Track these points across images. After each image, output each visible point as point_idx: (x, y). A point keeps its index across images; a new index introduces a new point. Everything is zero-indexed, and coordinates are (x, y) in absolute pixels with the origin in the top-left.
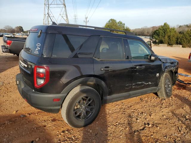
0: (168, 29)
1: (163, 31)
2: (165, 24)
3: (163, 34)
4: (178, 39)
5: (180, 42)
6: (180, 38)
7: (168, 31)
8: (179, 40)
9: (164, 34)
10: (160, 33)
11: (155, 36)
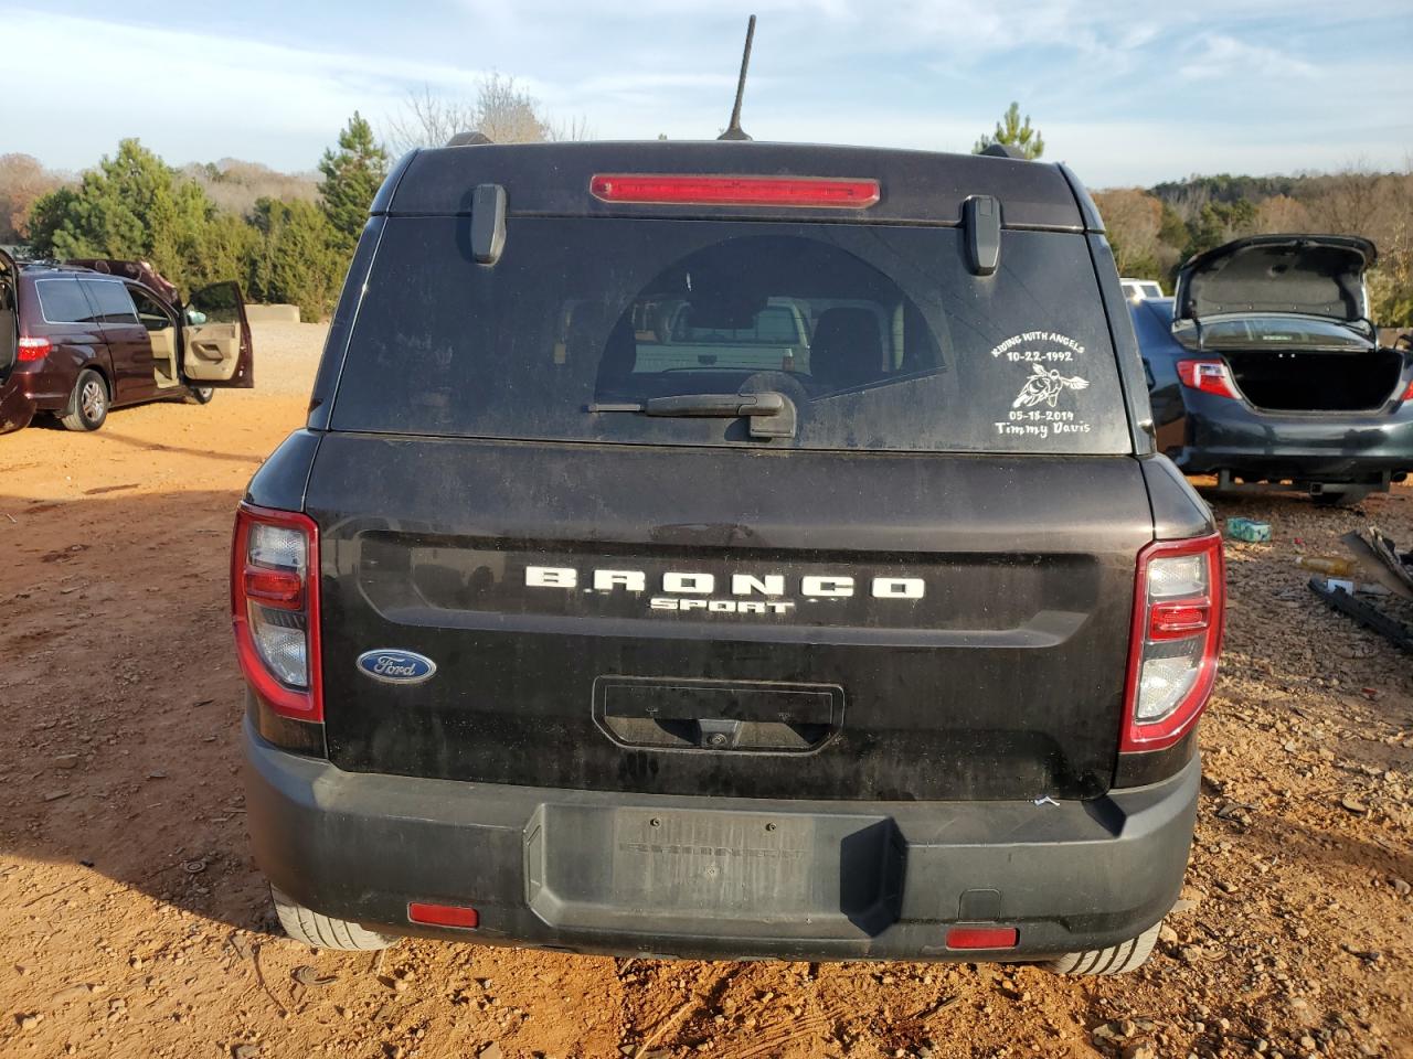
0: (160, 193)
1: (130, 200)
2: (128, 151)
3: (131, 228)
4: (254, 263)
5: (271, 282)
6: (264, 257)
7: (169, 204)
8: (265, 273)
9: (139, 224)
10: (109, 216)
11: (70, 240)
